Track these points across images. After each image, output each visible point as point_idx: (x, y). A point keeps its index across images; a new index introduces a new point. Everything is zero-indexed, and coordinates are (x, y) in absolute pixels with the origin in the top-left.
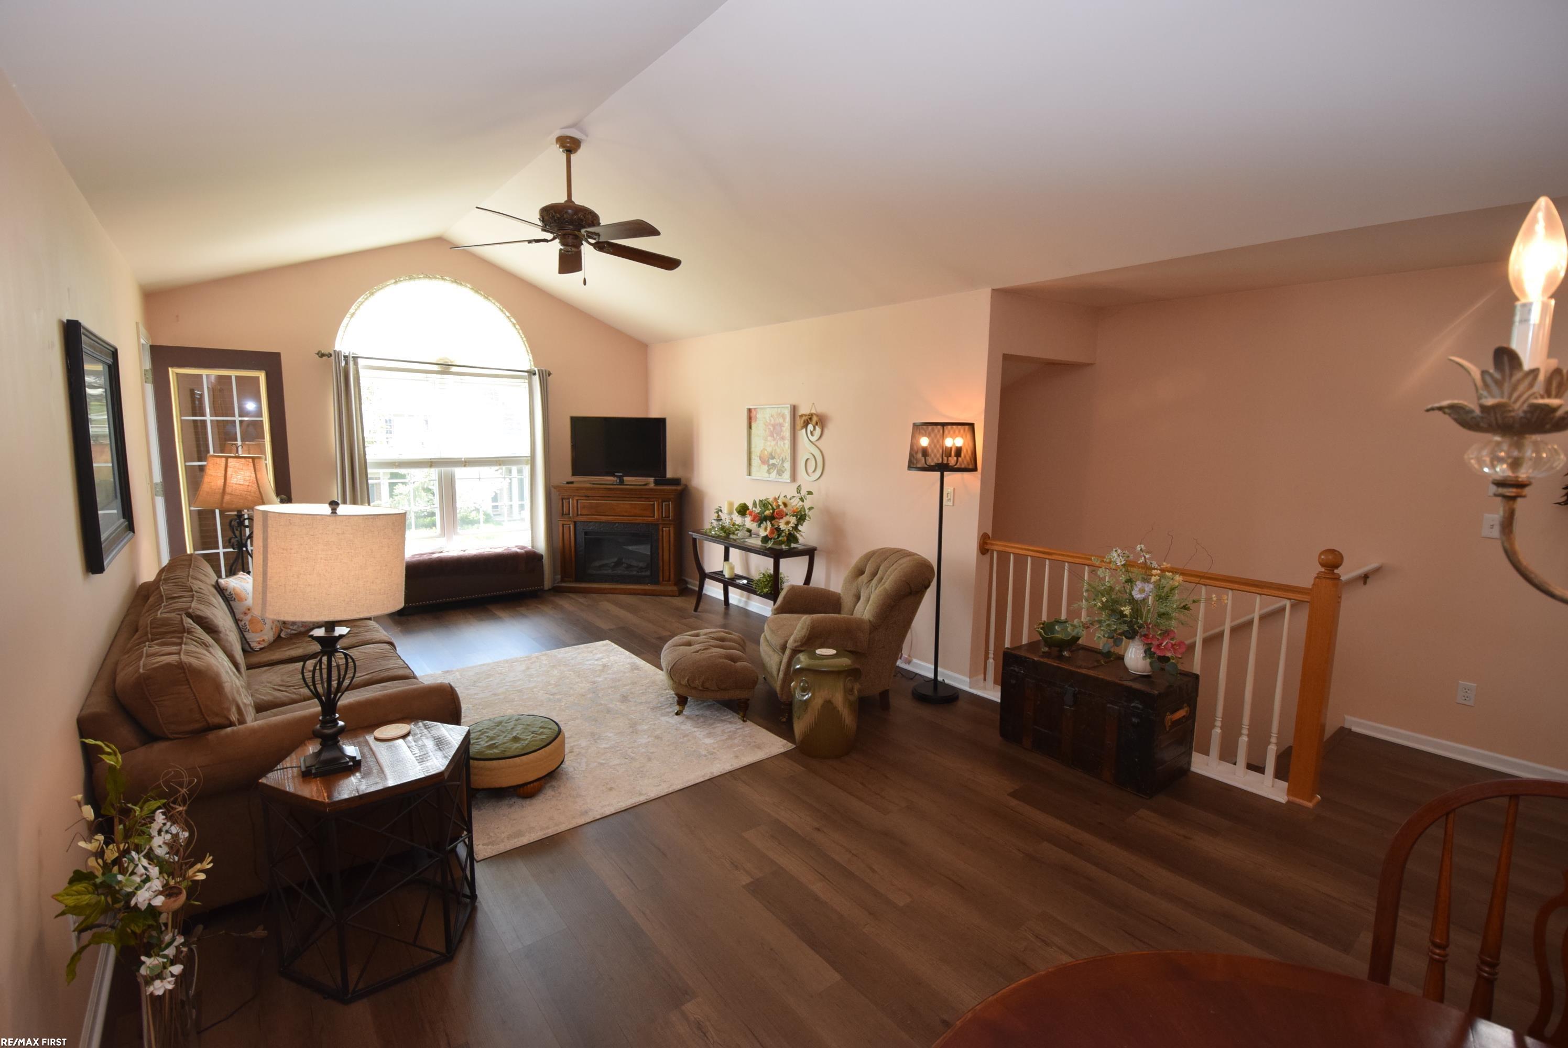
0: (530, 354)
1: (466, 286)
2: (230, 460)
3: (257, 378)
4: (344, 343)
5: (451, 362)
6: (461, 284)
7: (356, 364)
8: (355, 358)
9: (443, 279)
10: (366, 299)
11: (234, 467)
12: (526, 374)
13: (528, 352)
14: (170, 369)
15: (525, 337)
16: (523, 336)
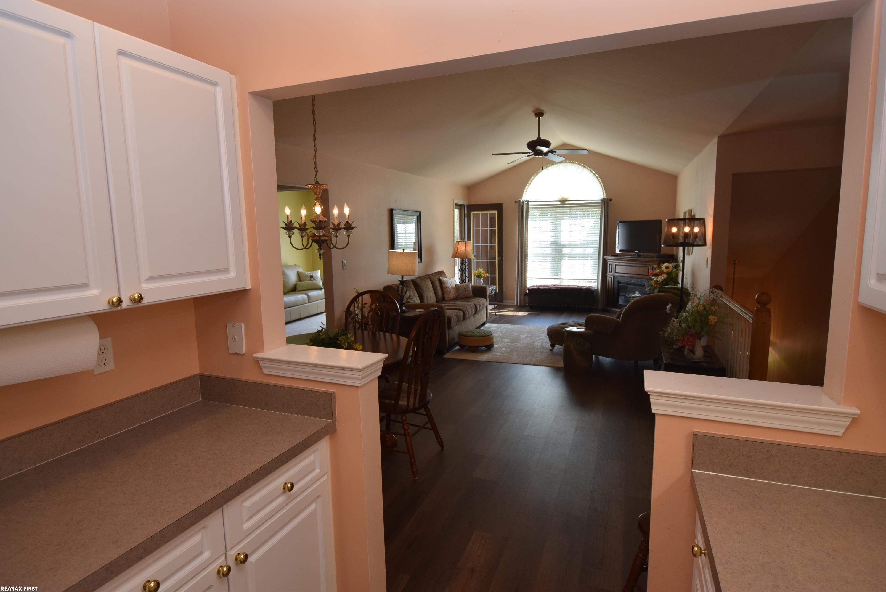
0: (604, 191)
1: (575, 163)
2: (460, 242)
3: (495, 213)
4: (525, 198)
5: (566, 199)
6: (573, 163)
7: (528, 204)
8: (528, 202)
9: (565, 162)
10: (535, 177)
11: (460, 245)
12: (600, 201)
13: (603, 190)
14: (471, 212)
15: (602, 182)
16: (601, 182)
